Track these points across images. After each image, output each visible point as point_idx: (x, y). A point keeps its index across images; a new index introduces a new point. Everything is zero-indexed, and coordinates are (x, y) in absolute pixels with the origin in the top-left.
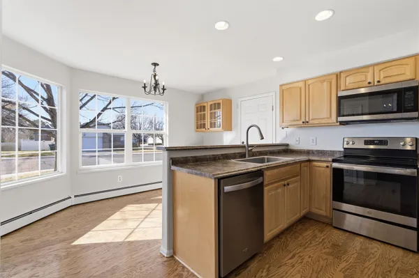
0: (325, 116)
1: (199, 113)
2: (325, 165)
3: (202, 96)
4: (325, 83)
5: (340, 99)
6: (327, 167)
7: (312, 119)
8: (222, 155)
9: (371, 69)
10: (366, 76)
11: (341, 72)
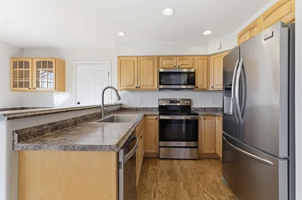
0: (151, 84)
1: (18, 69)
2: (155, 117)
3: (22, 50)
4: (151, 62)
5: (161, 74)
6: (156, 119)
7: (142, 86)
8: (81, 117)
9: (175, 58)
10: (173, 62)
11: (160, 56)
